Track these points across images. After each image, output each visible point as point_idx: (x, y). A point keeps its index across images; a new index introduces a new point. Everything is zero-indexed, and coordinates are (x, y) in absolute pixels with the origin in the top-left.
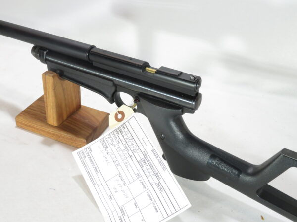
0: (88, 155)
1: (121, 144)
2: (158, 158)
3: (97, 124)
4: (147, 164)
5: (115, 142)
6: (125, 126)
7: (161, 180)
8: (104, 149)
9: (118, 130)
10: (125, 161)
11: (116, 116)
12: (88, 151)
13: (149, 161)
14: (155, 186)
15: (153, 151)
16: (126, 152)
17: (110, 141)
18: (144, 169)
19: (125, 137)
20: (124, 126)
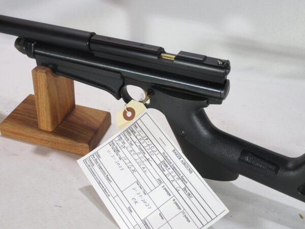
0: (97, 163)
1: (134, 146)
2: (182, 159)
3: (97, 125)
4: (169, 167)
5: (127, 145)
6: (137, 125)
7: (188, 185)
8: (115, 154)
9: (129, 131)
10: (142, 166)
11: (125, 113)
12: (96, 157)
13: (171, 163)
14: (181, 192)
15: (174, 151)
16: (141, 155)
17: (121, 144)
18: (166, 173)
19: (139, 137)
20: (135, 125)
